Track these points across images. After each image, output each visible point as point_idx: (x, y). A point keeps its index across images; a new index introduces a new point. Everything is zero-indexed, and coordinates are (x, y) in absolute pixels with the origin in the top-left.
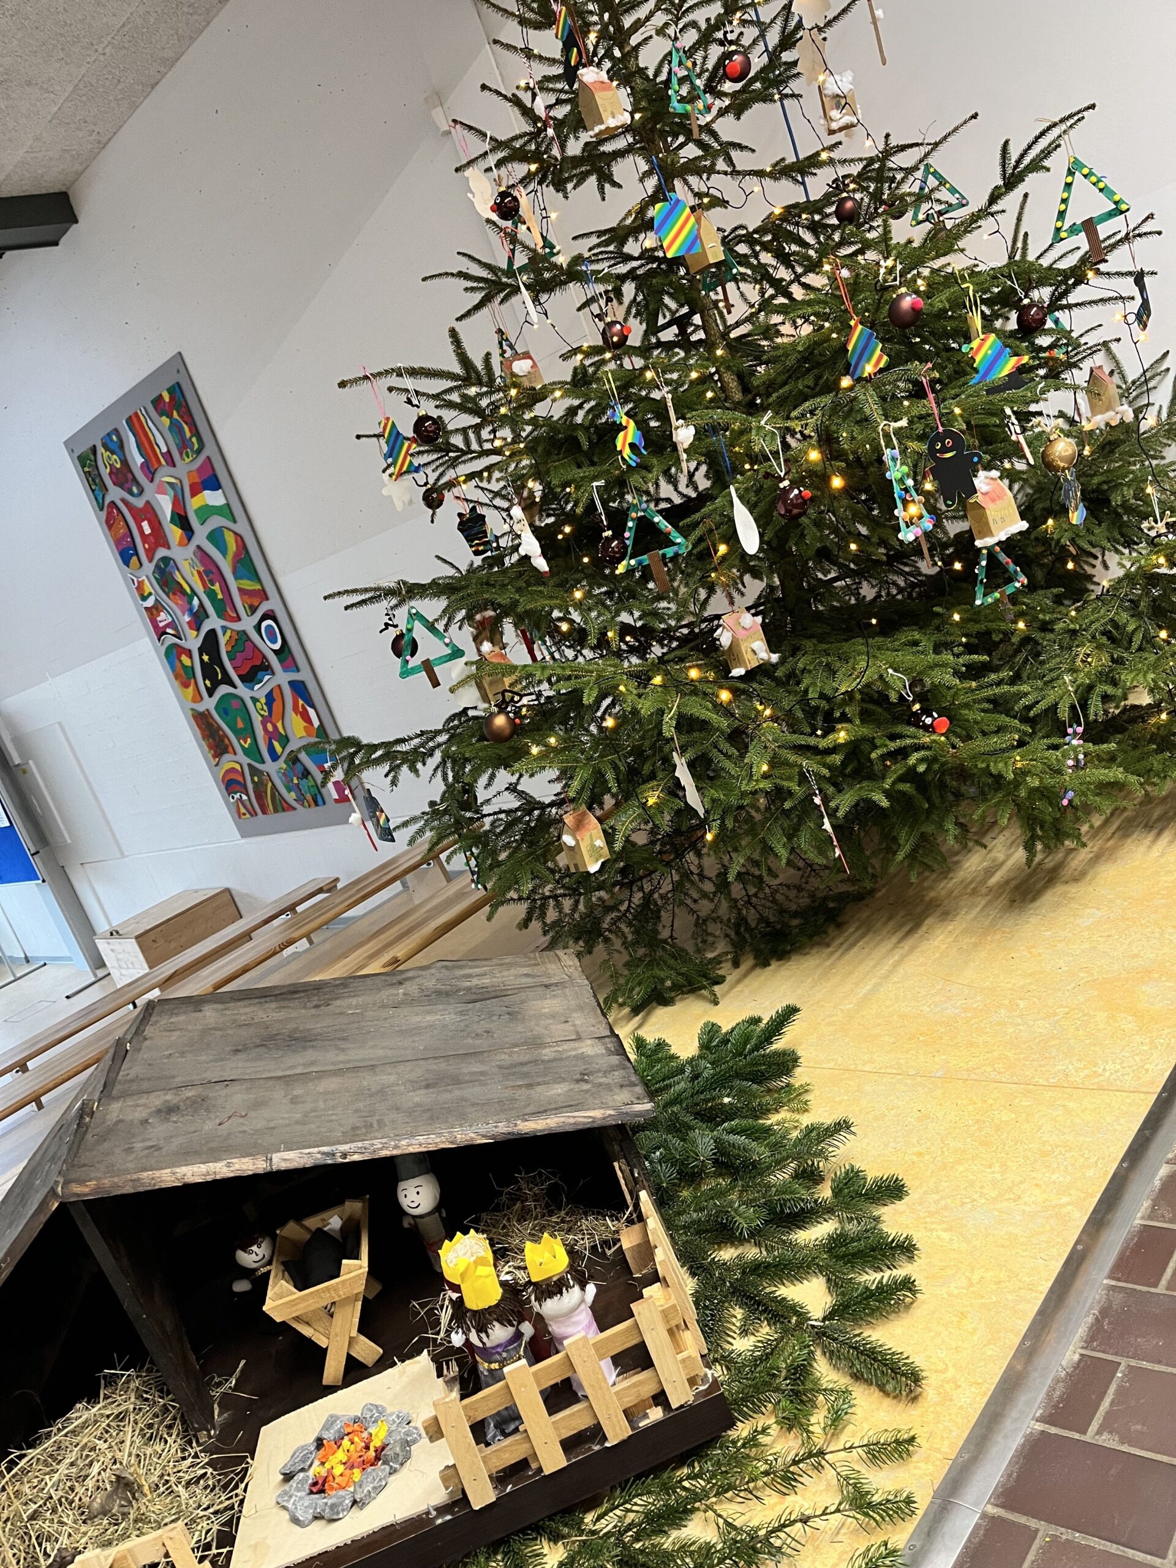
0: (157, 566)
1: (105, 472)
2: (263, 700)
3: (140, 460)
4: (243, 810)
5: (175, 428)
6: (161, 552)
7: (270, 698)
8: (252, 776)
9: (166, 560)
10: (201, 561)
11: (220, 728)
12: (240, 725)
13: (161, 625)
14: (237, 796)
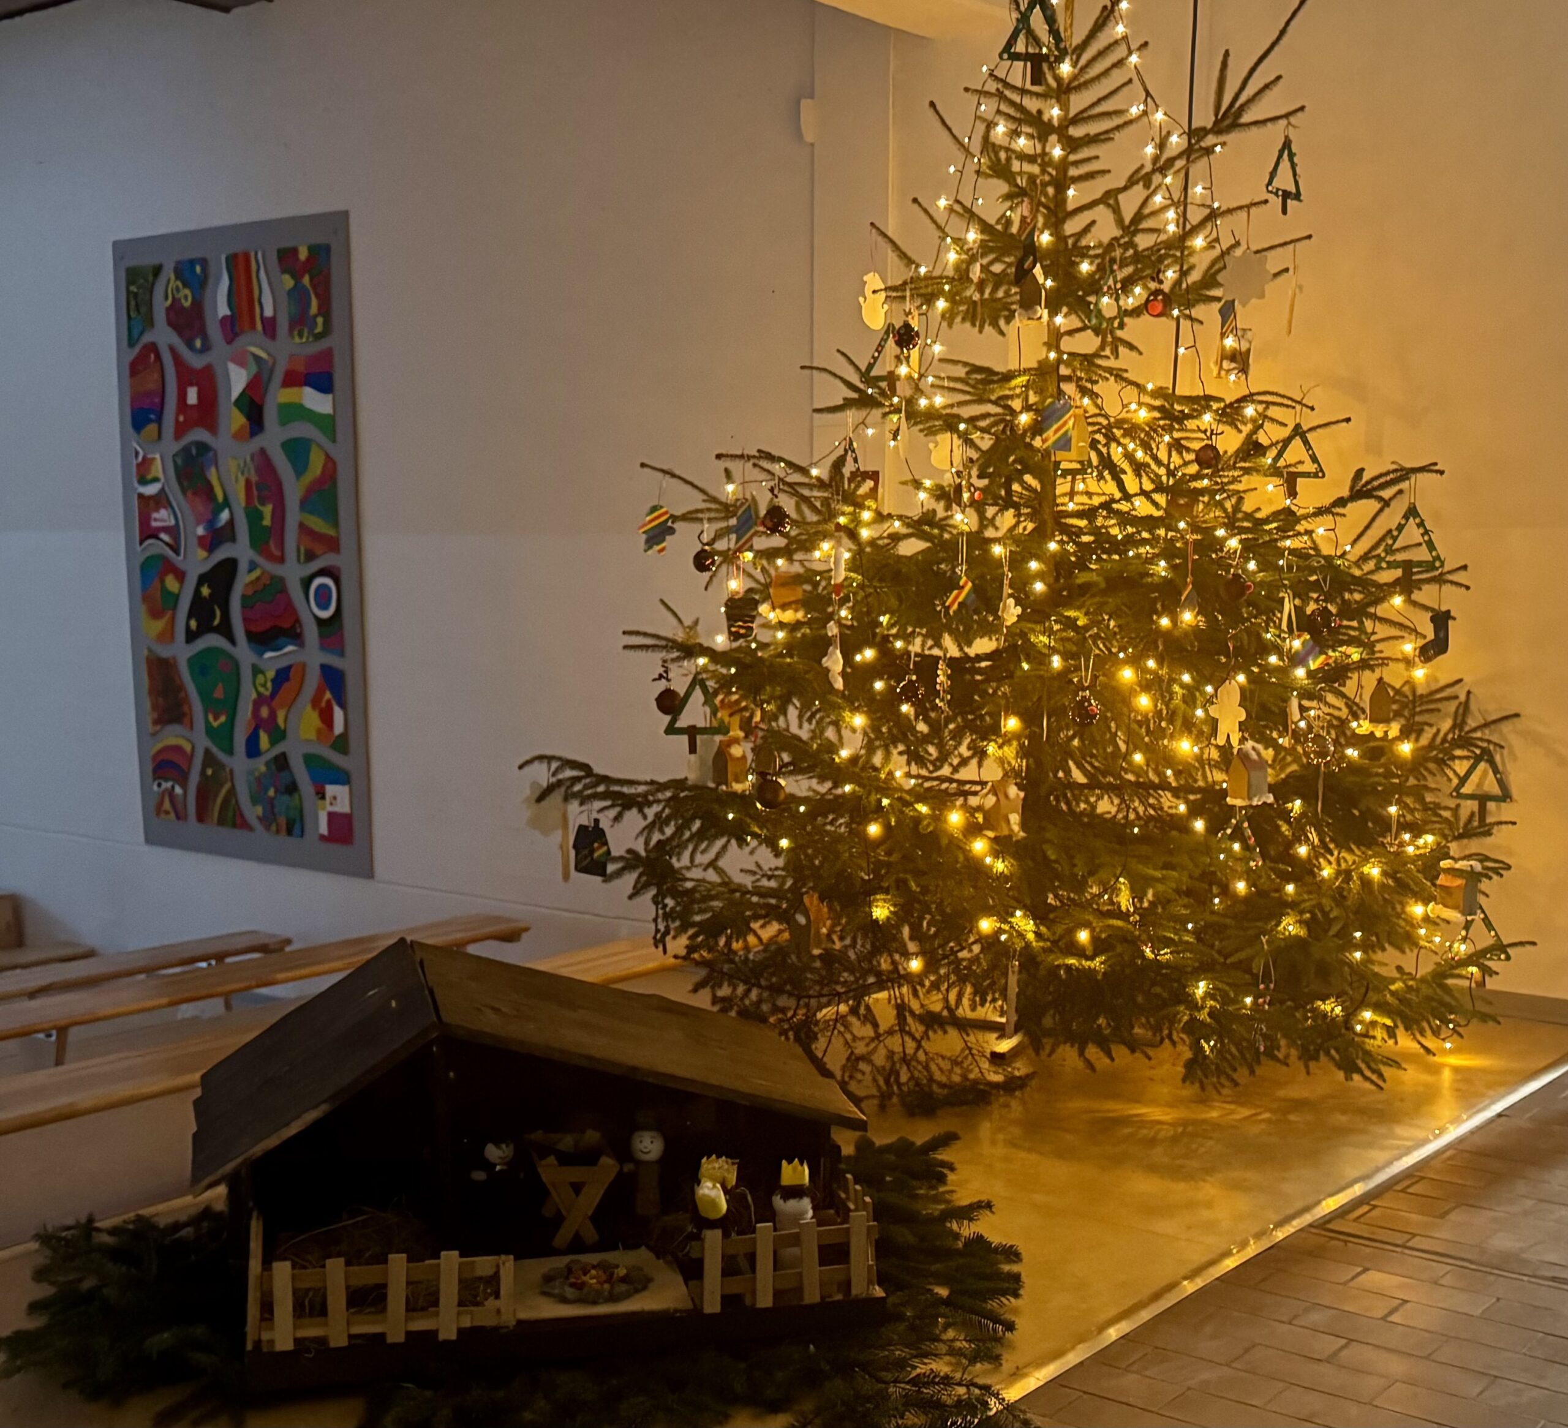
0: (186, 450)
1: (160, 306)
2: (271, 674)
3: (223, 310)
4: (167, 805)
5: (298, 295)
6: (199, 435)
7: (283, 676)
8: (205, 766)
9: (203, 448)
10: (258, 470)
11: (181, 688)
12: (219, 693)
13: (154, 524)
14: (169, 784)
